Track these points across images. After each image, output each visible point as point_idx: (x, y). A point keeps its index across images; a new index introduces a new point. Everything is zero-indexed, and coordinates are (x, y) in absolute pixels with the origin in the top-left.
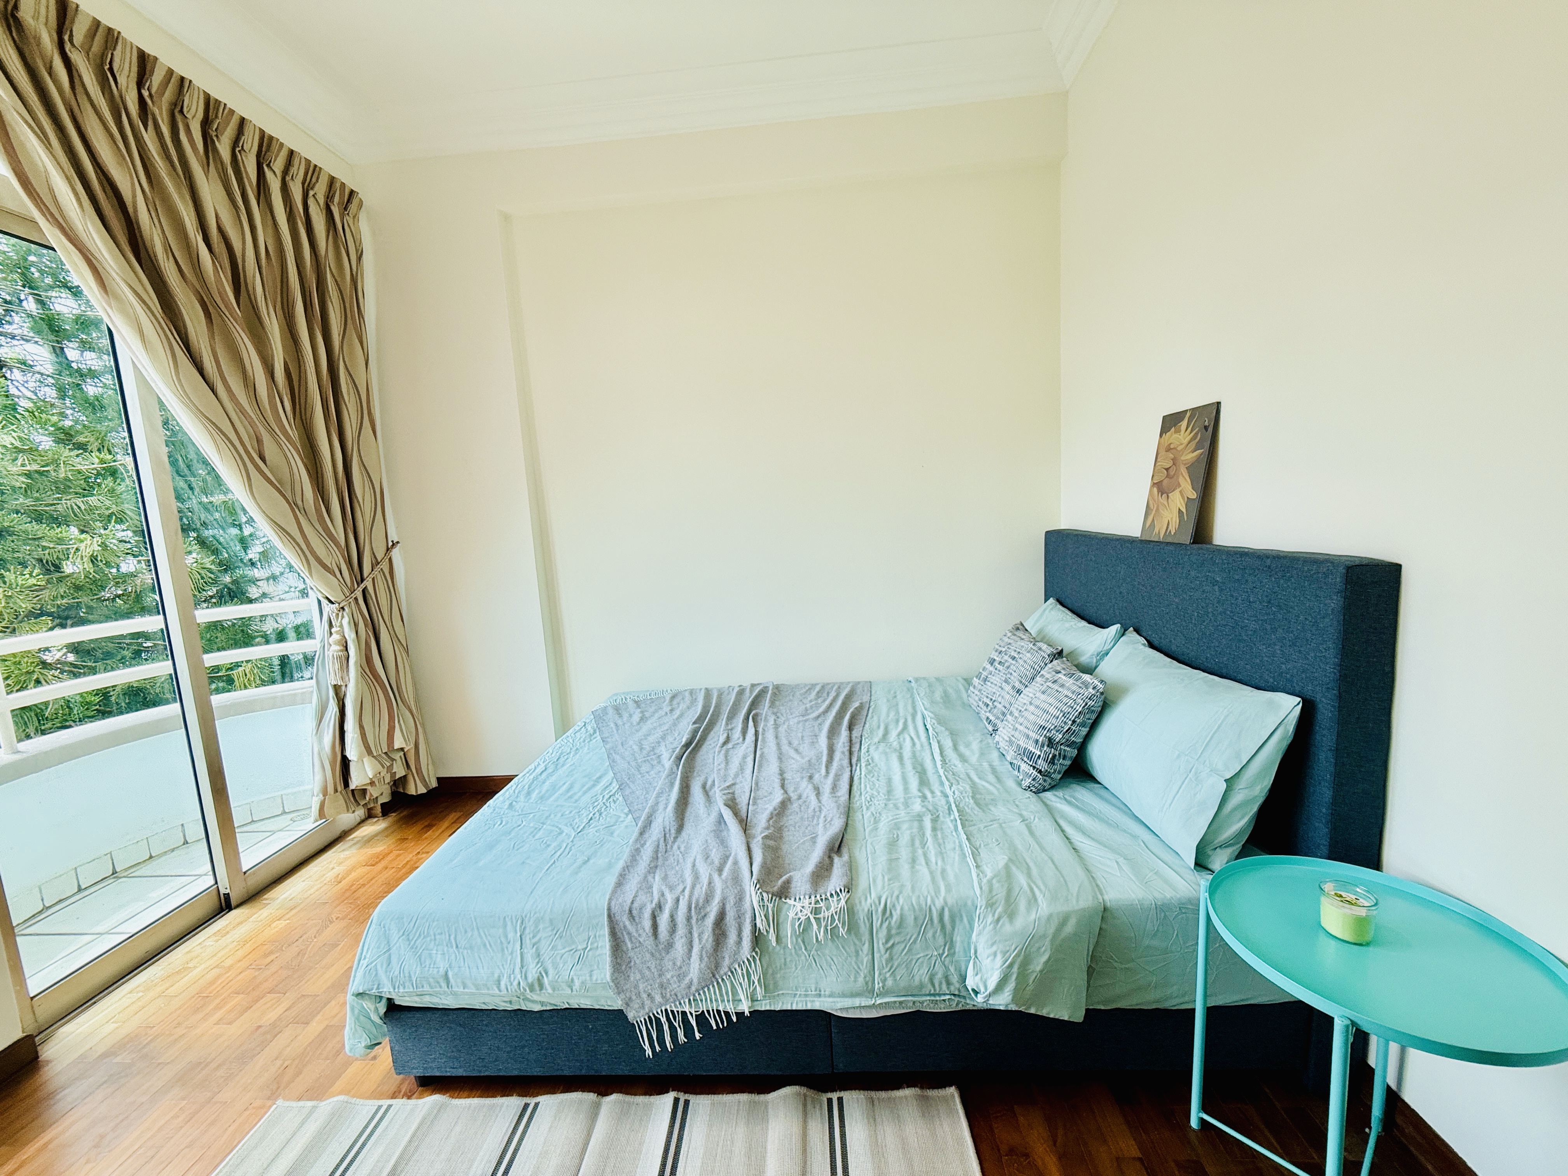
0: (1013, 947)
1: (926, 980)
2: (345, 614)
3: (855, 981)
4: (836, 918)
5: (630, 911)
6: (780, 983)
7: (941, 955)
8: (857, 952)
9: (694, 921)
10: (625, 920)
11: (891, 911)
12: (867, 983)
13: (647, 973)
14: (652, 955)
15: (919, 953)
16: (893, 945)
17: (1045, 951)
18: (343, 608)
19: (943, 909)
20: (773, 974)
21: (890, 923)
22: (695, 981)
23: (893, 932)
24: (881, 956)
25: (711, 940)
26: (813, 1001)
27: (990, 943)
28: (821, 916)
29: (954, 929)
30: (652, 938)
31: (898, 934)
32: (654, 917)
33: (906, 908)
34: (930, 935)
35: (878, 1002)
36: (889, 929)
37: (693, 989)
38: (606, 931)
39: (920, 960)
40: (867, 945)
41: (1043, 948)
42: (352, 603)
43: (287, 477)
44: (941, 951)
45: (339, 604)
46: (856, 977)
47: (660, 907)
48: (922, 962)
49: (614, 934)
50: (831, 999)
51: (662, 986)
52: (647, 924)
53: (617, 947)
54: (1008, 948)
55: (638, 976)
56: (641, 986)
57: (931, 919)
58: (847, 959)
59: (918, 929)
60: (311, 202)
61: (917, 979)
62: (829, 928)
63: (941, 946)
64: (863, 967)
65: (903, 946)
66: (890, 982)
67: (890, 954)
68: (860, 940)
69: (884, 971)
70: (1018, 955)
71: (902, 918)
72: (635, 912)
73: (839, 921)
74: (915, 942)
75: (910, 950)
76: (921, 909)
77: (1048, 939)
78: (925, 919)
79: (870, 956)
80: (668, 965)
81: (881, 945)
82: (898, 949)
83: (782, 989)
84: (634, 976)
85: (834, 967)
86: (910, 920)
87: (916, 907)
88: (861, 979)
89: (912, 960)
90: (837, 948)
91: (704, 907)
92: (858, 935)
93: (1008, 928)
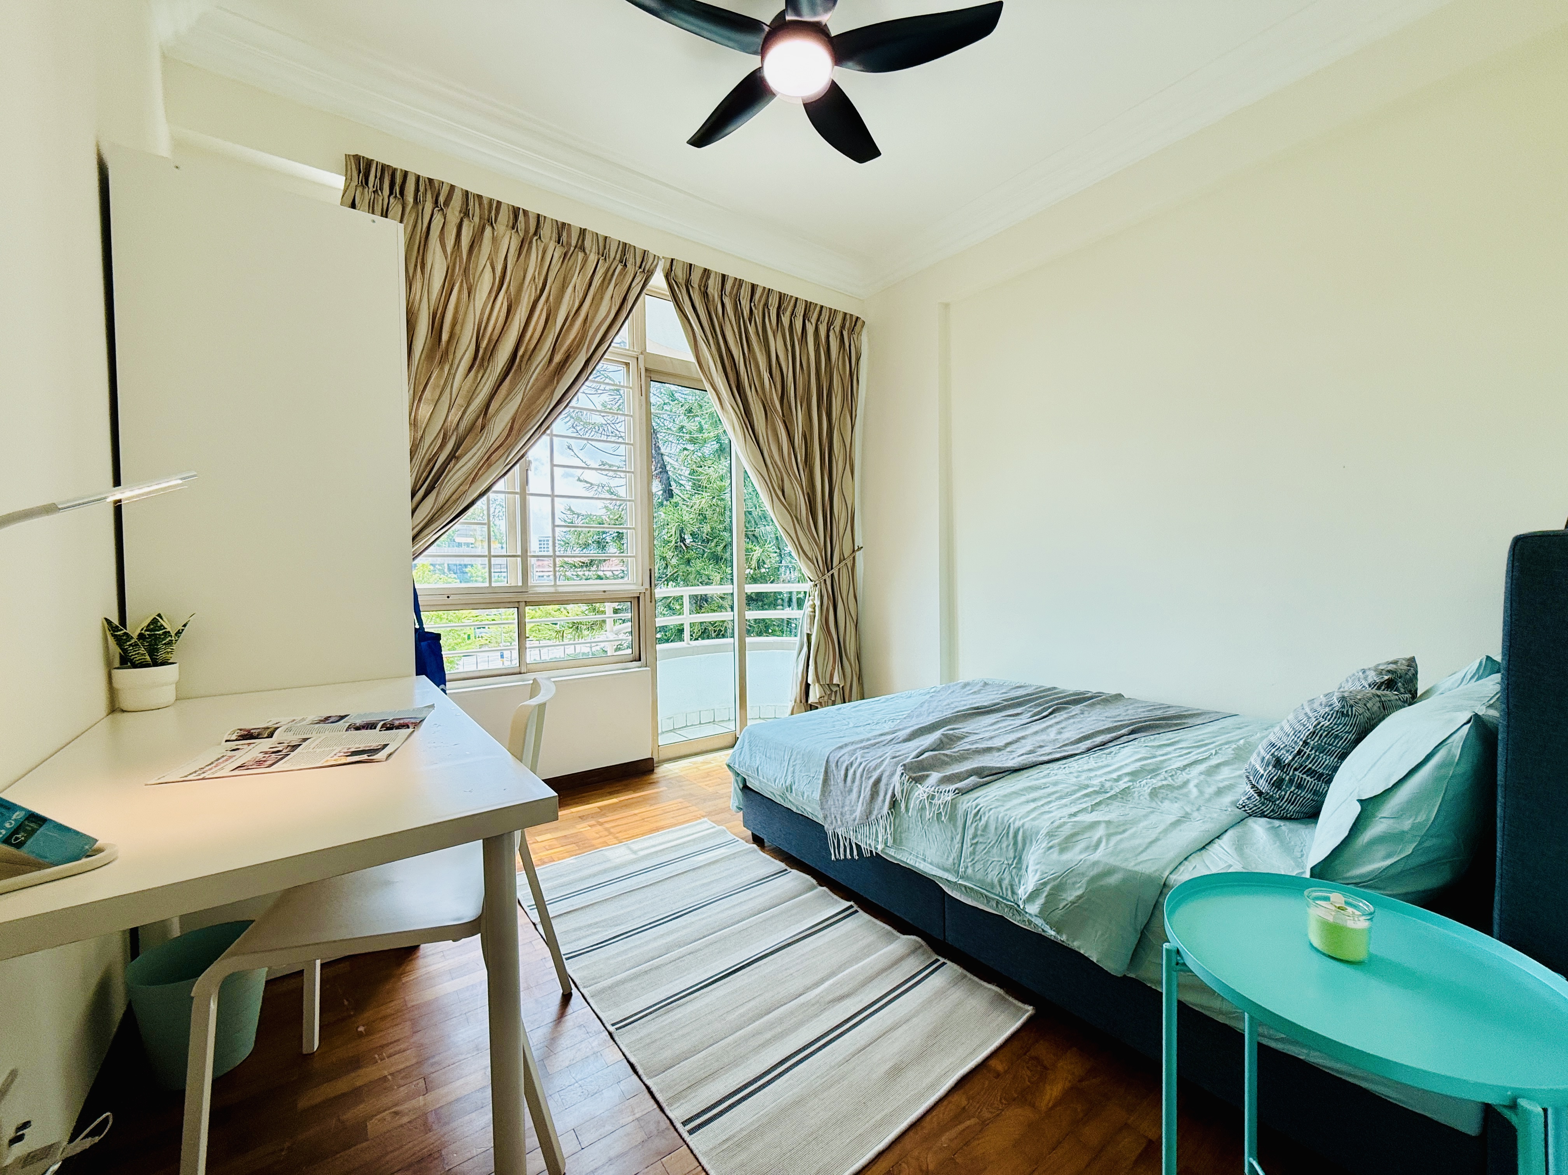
0: (1052, 872)
1: (996, 881)
2: (816, 589)
3: (947, 859)
4: (942, 807)
5: (837, 762)
6: (904, 841)
7: (1010, 865)
8: (952, 838)
9: (864, 778)
10: (833, 765)
11: (981, 816)
12: (954, 864)
13: (837, 803)
14: (842, 793)
15: (994, 858)
16: (977, 843)
17: (1079, 888)
18: (816, 585)
19: (1019, 829)
20: (901, 832)
21: (978, 825)
22: (858, 818)
23: (979, 832)
24: (967, 848)
25: (869, 793)
26: (920, 863)
27: (1036, 862)
28: (933, 802)
29: (1024, 849)
30: (843, 782)
31: (982, 835)
32: (847, 770)
33: (992, 818)
34: (1004, 845)
35: (960, 882)
36: (976, 829)
37: (856, 822)
38: (823, 770)
39: (995, 863)
40: (960, 835)
41: (1079, 885)
42: (822, 583)
43: (794, 503)
44: (1010, 862)
45: (815, 582)
46: (948, 856)
47: (851, 764)
48: (996, 865)
49: (826, 772)
50: (931, 866)
51: (842, 814)
52: (843, 772)
53: (826, 781)
54: (1047, 871)
55: (832, 803)
56: (832, 810)
57: (1008, 833)
58: (945, 840)
59: (997, 837)
60: (831, 334)
61: (990, 876)
62: (936, 812)
63: (1011, 858)
64: (954, 851)
65: (984, 846)
66: (970, 871)
67: (974, 849)
68: (956, 830)
69: (968, 860)
70: (1055, 879)
71: (986, 826)
72: (839, 764)
73: (943, 809)
74: (993, 847)
75: (988, 852)
76: (1002, 823)
77: (1086, 879)
78: (1003, 830)
79: (960, 845)
80: (847, 802)
81: (969, 840)
82: (980, 847)
83: (905, 846)
84: (830, 802)
85: (936, 843)
86: (992, 827)
87: (1000, 820)
88: (951, 860)
89: (988, 860)
90: (941, 830)
91: (871, 772)
92: (955, 826)
93: (1054, 855)
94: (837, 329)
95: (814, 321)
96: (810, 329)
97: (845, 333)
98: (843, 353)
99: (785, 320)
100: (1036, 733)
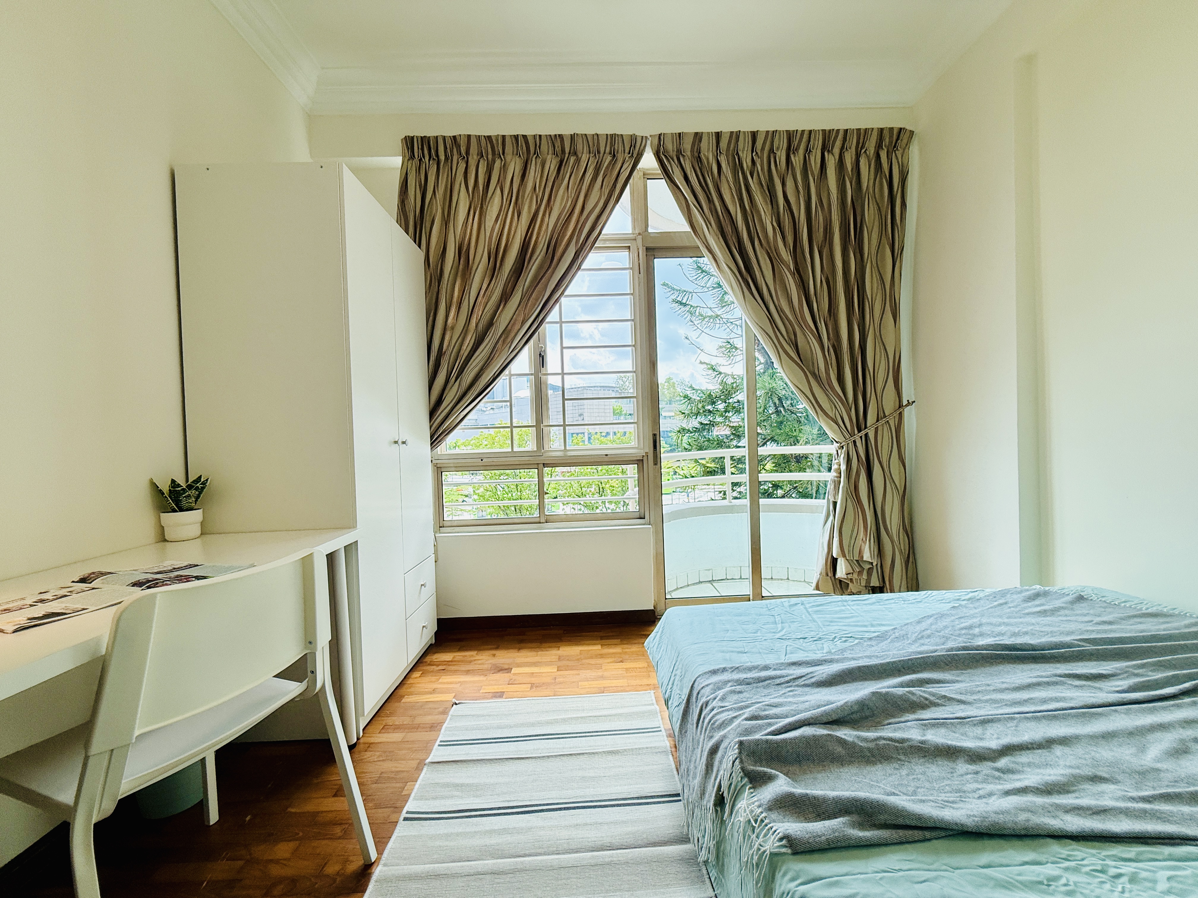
2: (843, 451)
5: (699, 693)
6: (725, 870)
10: (695, 695)
14: (693, 740)
18: (842, 447)
22: (696, 788)
25: (705, 761)
30: (696, 725)
32: (701, 710)
42: (850, 444)
43: (810, 358)
45: (841, 443)
47: (707, 704)
52: (698, 711)
60: (863, 161)
72: (699, 696)
80: (694, 758)
83: (725, 879)
91: (714, 730)
94: (872, 151)
95: (836, 151)
96: (831, 162)
97: (883, 155)
98: (881, 179)
99: (797, 160)
100: (1108, 736)
